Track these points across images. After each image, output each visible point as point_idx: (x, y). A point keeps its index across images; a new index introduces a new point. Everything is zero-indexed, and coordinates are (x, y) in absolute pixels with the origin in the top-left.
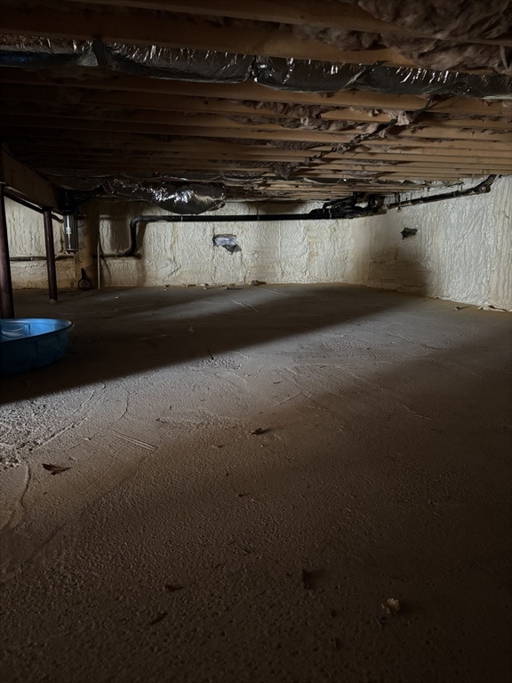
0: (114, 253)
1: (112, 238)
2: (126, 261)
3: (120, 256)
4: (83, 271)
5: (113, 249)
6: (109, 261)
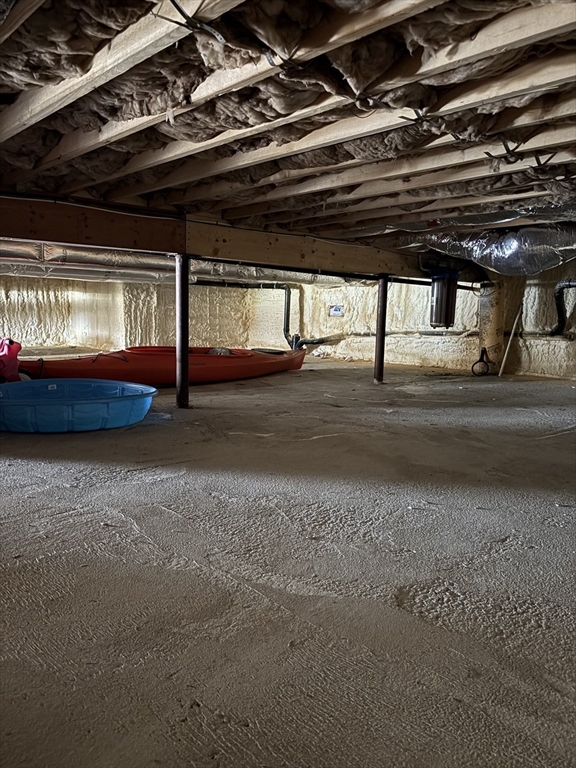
0: (537, 330)
1: (538, 310)
2: (552, 342)
3: (544, 334)
4: (484, 352)
5: (537, 325)
6: (531, 341)
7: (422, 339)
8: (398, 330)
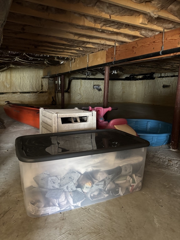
7: (21, 95)
8: (8, 92)
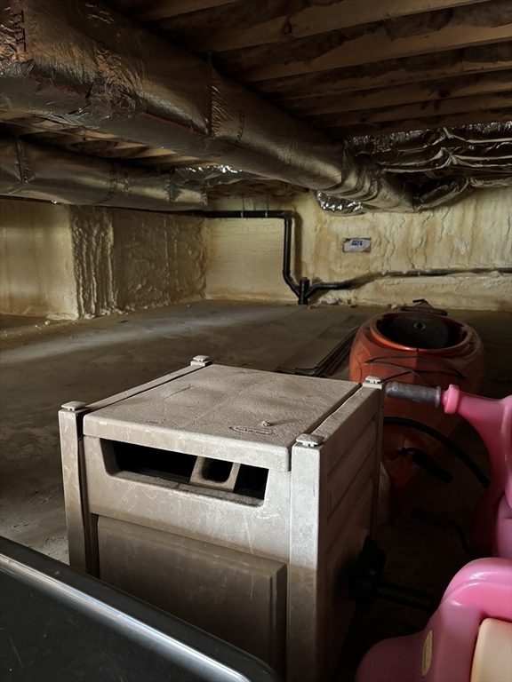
7: (502, 278)
8: (463, 267)
